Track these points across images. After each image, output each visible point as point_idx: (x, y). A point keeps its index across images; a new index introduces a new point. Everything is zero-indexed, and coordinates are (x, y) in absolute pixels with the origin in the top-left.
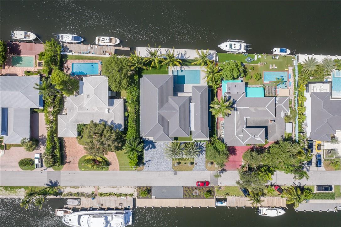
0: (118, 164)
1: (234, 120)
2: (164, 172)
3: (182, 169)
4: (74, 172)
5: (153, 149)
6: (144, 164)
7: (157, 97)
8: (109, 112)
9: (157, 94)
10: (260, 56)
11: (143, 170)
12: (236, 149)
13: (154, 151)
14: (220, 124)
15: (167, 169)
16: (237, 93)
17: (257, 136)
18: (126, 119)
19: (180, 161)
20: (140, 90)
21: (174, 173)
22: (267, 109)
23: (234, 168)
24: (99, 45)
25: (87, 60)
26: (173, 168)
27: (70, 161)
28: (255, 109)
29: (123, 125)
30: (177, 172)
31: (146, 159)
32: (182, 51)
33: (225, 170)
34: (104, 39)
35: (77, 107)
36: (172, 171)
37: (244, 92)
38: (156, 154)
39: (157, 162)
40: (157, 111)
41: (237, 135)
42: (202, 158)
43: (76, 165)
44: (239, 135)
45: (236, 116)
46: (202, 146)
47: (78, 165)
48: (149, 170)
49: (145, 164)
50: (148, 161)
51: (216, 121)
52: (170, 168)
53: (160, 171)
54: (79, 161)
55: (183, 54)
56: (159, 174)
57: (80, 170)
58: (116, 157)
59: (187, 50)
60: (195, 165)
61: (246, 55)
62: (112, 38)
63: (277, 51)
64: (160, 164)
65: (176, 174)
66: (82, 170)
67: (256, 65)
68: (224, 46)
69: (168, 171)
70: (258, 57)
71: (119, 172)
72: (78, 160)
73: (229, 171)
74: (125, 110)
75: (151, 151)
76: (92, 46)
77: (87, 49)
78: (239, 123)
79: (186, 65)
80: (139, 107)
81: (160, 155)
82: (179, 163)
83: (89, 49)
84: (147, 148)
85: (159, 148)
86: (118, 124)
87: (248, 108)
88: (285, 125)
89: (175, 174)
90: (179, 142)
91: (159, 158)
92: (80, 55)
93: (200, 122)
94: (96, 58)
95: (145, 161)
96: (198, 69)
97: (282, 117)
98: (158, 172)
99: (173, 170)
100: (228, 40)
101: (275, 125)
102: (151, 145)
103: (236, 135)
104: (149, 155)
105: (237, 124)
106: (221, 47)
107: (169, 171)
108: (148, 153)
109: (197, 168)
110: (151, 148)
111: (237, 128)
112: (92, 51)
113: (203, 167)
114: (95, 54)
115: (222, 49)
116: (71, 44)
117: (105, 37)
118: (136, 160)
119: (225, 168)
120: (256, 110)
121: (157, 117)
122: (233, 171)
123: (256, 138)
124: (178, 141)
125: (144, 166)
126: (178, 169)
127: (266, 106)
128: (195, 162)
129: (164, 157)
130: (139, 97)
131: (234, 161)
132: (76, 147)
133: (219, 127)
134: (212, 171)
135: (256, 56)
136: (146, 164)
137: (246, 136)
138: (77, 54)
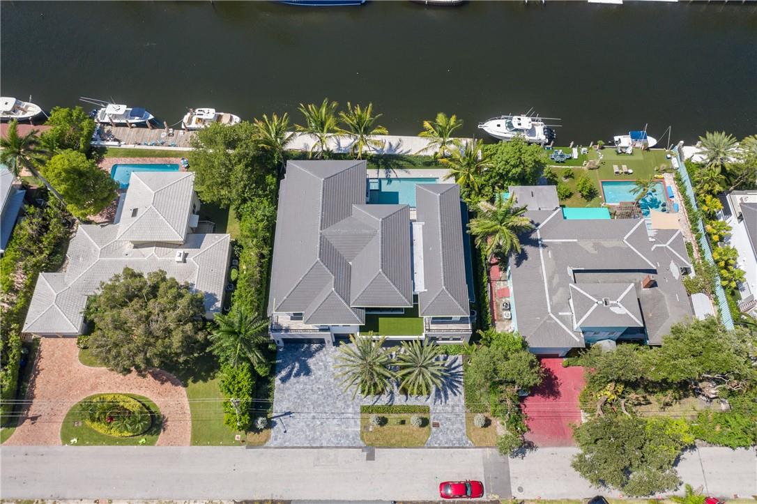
0: (190, 424)
1: (541, 271)
2: (334, 449)
3: (393, 441)
4: (41, 449)
5: (303, 378)
6: (270, 424)
7: (321, 198)
8: (185, 261)
10: (584, 149)
11: (267, 444)
12: (556, 378)
13: (305, 384)
14: (501, 305)
15: (344, 442)
16: (540, 209)
17: (615, 302)
18: (230, 285)
19: (386, 416)
20: (276, 209)
21: (365, 453)
22: (630, 245)
23: (559, 434)
24: (189, 130)
25: (152, 159)
26: (362, 439)
27: (39, 414)
28: (594, 243)
29: (220, 297)
30: (376, 450)
31: (278, 407)
32: (394, 140)
33: (530, 446)
34: (201, 113)
35: (100, 249)
36: (360, 448)
37: (557, 208)
38: (310, 392)
39: (314, 418)
40: (319, 231)
41: (556, 314)
42: (453, 407)
43: (55, 425)
44: (560, 314)
45: (543, 262)
46: (453, 366)
47: (62, 428)
48: (287, 444)
49: (275, 423)
50: (286, 414)
52: (353, 439)
53: (322, 447)
54: (67, 415)
55: (394, 145)
56: (318, 459)
57: (64, 444)
58: (186, 401)
59: (403, 138)
60: (434, 429)
61: (548, 148)
62: (222, 114)
63: (625, 141)
64: (322, 424)
65: (371, 457)
66: (69, 443)
67: (579, 169)
68: (493, 127)
69: (345, 447)
70: (579, 151)
71: (187, 449)
72: (65, 412)
73: (544, 446)
75: (298, 382)
76: (171, 130)
77: (159, 138)
78: (555, 281)
79: (400, 167)
81: (323, 394)
82: (383, 422)
83: (162, 136)
84: (284, 373)
85: (320, 373)
86: (207, 293)
87: (576, 240)
89: (368, 459)
90: (380, 337)
91: (320, 405)
92: (137, 147)
93: (442, 264)
94: (177, 155)
95: (274, 414)
96: (431, 176)
97: (677, 278)
98: (316, 450)
99: (362, 443)
100: (503, 116)
102: (297, 365)
103: (549, 311)
104: (289, 395)
105: (550, 282)
106: (486, 129)
107: (350, 447)
108: (288, 389)
109: (441, 438)
110: (297, 375)
111: (552, 292)
112: (170, 140)
113: (459, 436)
114: (175, 146)
115: (489, 131)
116: (122, 128)
117: (206, 110)
119: (528, 437)
120: (597, 246)
121: (318, 246)
122: (557, 446)
123: (612, 309)
124: (378, 335)
125: (272, 431)
126: (377, 439)
127: (625, 238)
128: (432, 417)
129: (335, 403)
131: (557, 416)
132: (70, 371)
133: (498, 315)
134: (489, 447)
135: (575, 150)
136: (279, 425)
137: (583, 304)
138: (131, 146)
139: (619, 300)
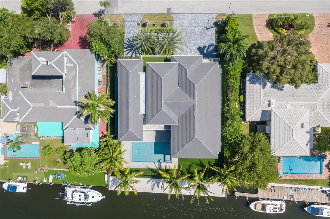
0: (254, 24)
1: (79, 89)
2: (186, 13)
3: (158, 17)
4: (322, 12)
5: (202, 46)
6: (216, 24)
8: (269, 101)
9: (196, 130)
10: (45, 181)
11: (217, 15)
12: (80, 46)
13: (200, 43)
14: (103, 83)
15: (181, 16)
16: (75, 129)
17: (43, 63)
18: (243, 91)
19: (161, 28)
20: (222, 135)
21: (171, 11)
22: (30, 104)
23: (82, 20)
24: (281, 200)
25: (299, 178)
26: (173, 18)
27: (328, 28)
28: (49, 105)
29: (248, 82)
30: (166, 13)
31: (213, 32)
32: (157, 190)
33: (96, 15)
34: (275, 210)
35: (317, 109)
36: (173, 14)
37: (65, 129)
38: (198, 39)
39: (196, 27)
40: (196, 102)
41: (75, 65)
42: (130, 32)
43: (318, 23)
44: (72, 65)
45: (77, 94)
46: (128, 51)
47: (314, 21)
48: (207, 15)
49: (214, 24)
50: (209, 29)
51: (108, 88)
52: (177, 18)
53: (191, 14)
54: (313, 28)
55: (156, 186)
56: (193, 8)
57: (312, 14)
58: (258, 34)
59: (151, 192)
60: (139, 22)
61: (66, 183)
62: (261, 211)
63: (21, 188)
64: (192, 24)
65: (169, 10)
66: (310, 15)
67: (51, 168)
68: (95, 197)
69: (180, 14)
70: (48, 180)
71: (254, 13)
72: (315, 29)
73: (90, 15)
74: (243, 105)
75: (204, 43)
76: (292, 199)
77: (298, 194)
78: (72, 83)
79: (152, 170)
80: (223, 109)
81: (192, 38)
82: (163, 25)
83: (296, 195)
84: (211, 48)
85: (194, 48)
86: (255, 84)
87: (58, 107)
88: (6, 81)
89: (170, 9)
90: (163, 56)
91: (193, 33)
92: (310, 187)
93: (130, 86)
94: (285, 181)
95: (214, 28)
96: (135, 163)
97: (10, 92)
98: (194, 12)
99: (173, 16)
100: (90, 205)
101: (20, 80)
102: (205, 52)
103: (77, 66)
104: (208, 37)
105: (75, 82)
106: (101, 195)
107: (178, 14)
108: (208, 40)
109: (136, 18)
110: (204, 47)
111: (75, 77)
112: (291, 192)
113: (128, 19)
114: (287, 188)
115: (99, 193)
116: (322, 202)
117: (272, 212)
118: (228, 29)
119: (97, 18)
120: (48, 103)
121: (196, 94)
122: (84, 15)
123: (45, 60)
125: (215, 21)
126: (166, 17)
127: (31, 108)
128: (140, 28)
129: (186, 34)
130: (223, 124)
131: (82, 28)
132: (318, 49)
133: (105, 79)
134: (115, 14)
135: (51, 181)
136: (212, 24)
137: (60, 63)
138: (314, 187)
139: (41, 64)
